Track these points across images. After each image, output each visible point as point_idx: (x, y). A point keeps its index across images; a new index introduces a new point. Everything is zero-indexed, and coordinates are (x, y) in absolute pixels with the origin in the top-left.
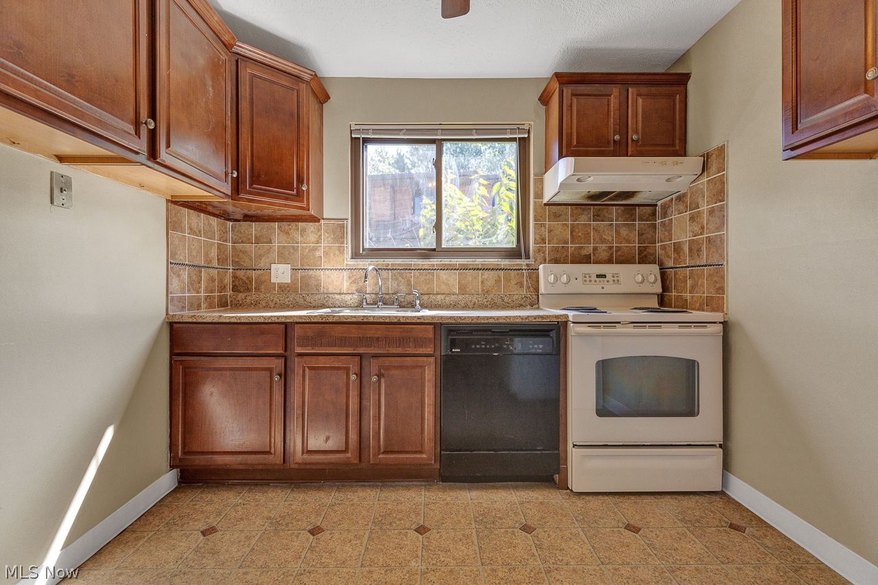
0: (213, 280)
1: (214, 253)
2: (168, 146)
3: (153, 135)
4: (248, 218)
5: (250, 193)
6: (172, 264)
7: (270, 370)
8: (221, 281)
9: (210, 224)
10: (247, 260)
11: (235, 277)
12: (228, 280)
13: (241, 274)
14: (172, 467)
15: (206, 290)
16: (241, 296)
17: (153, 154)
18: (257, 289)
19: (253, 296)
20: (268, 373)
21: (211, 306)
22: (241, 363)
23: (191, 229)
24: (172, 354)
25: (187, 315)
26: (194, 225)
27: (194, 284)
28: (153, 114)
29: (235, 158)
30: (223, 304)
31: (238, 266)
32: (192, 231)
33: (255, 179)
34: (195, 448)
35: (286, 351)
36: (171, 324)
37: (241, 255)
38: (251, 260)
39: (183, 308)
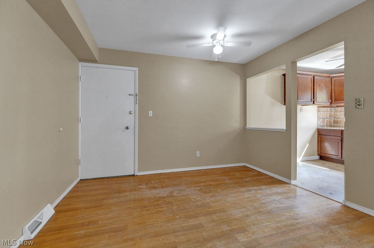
0: (328, 121)
1: (328, 115)
2: (316, 101)
3: (314, 101)
4: (337, 107)
5: (334, 103)
6: (319, 118)
7: (338, 139)
8: (330, 121)
9: (327, 109)
10: (337, 116)
11: (334, 120)
12: (332, 121)
13: (335, 119)
14: (318, 155)
15: (326, 123)
16: (335, 124)
17: (314, 103)
18: (340, 123)
19: (339, 124)
20: (337, 140)
21: (327, 126)
22: (332, 137)
23: (322, 111)
24: (318, 134)
25: (321, 128)
26: (323, 110)
27: (323, 122)
28: (314, 98)
29: (331, 97)
30: (331, 126)
31: (335, 117)
32: (323, 112)
33: (335, 100)
34: (322, 152)
35: (342, 136)
36: (318, 129)
37: (336, 115)
38: (338, 116)
39: (320, 126)
